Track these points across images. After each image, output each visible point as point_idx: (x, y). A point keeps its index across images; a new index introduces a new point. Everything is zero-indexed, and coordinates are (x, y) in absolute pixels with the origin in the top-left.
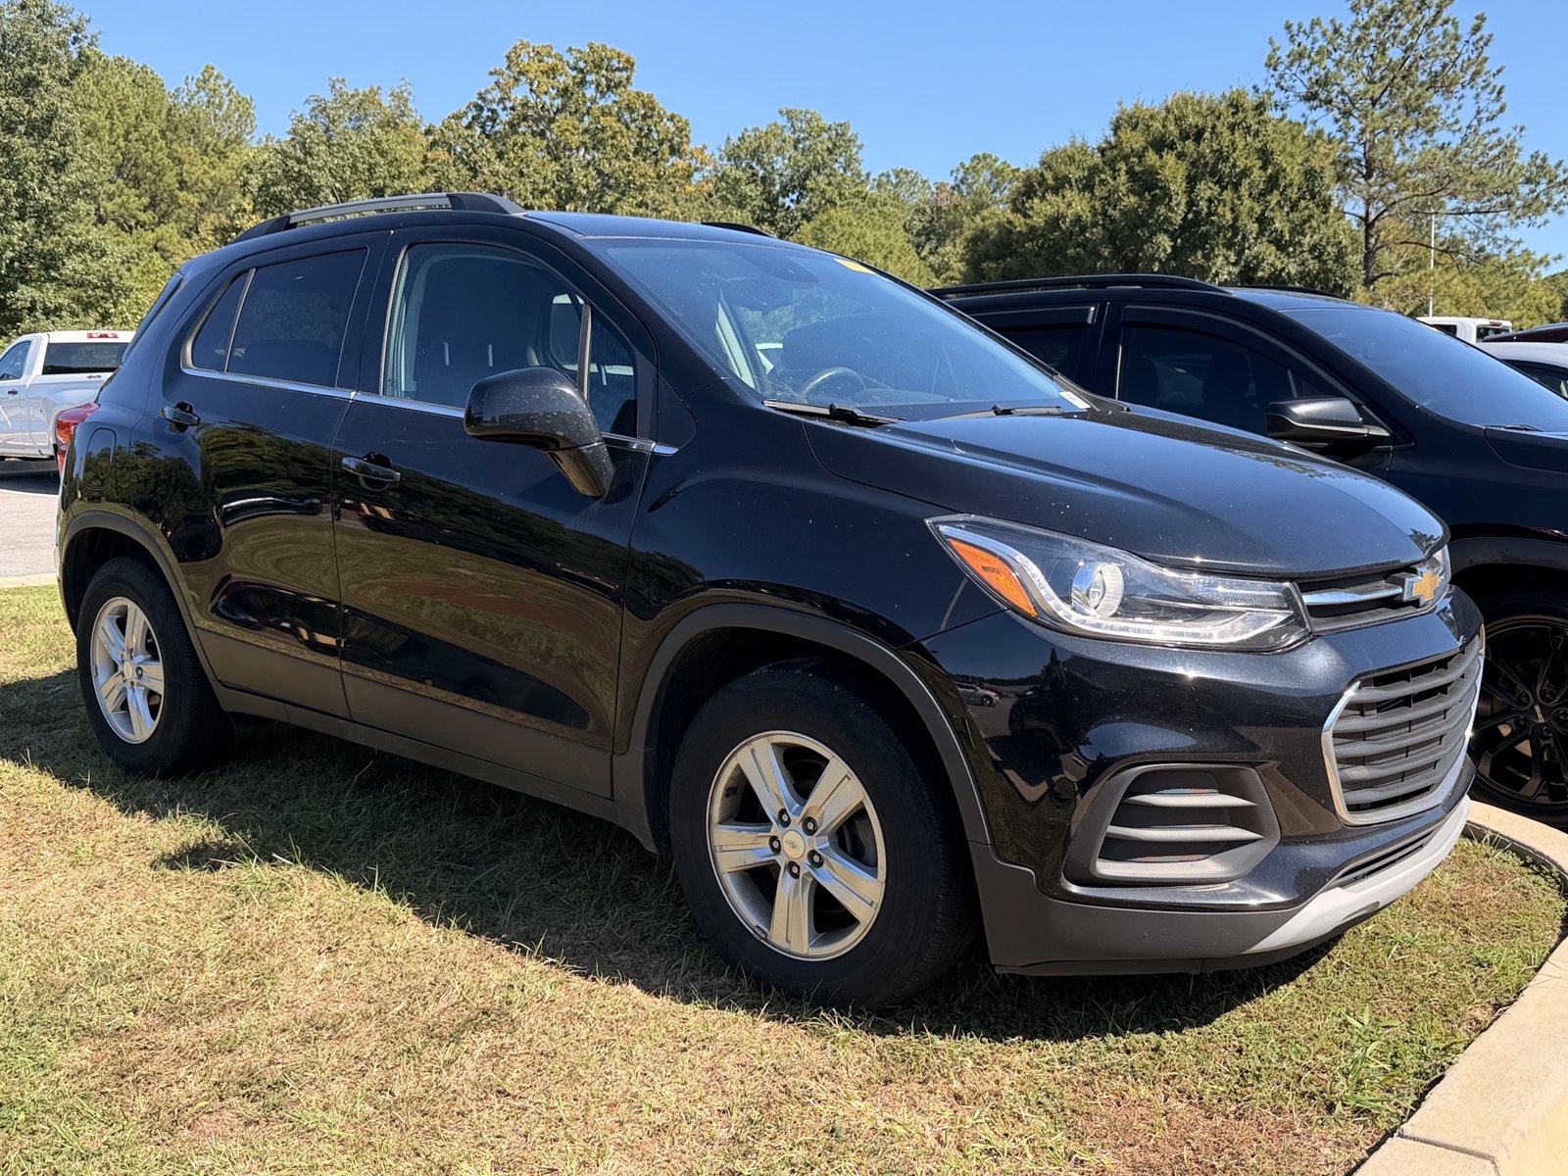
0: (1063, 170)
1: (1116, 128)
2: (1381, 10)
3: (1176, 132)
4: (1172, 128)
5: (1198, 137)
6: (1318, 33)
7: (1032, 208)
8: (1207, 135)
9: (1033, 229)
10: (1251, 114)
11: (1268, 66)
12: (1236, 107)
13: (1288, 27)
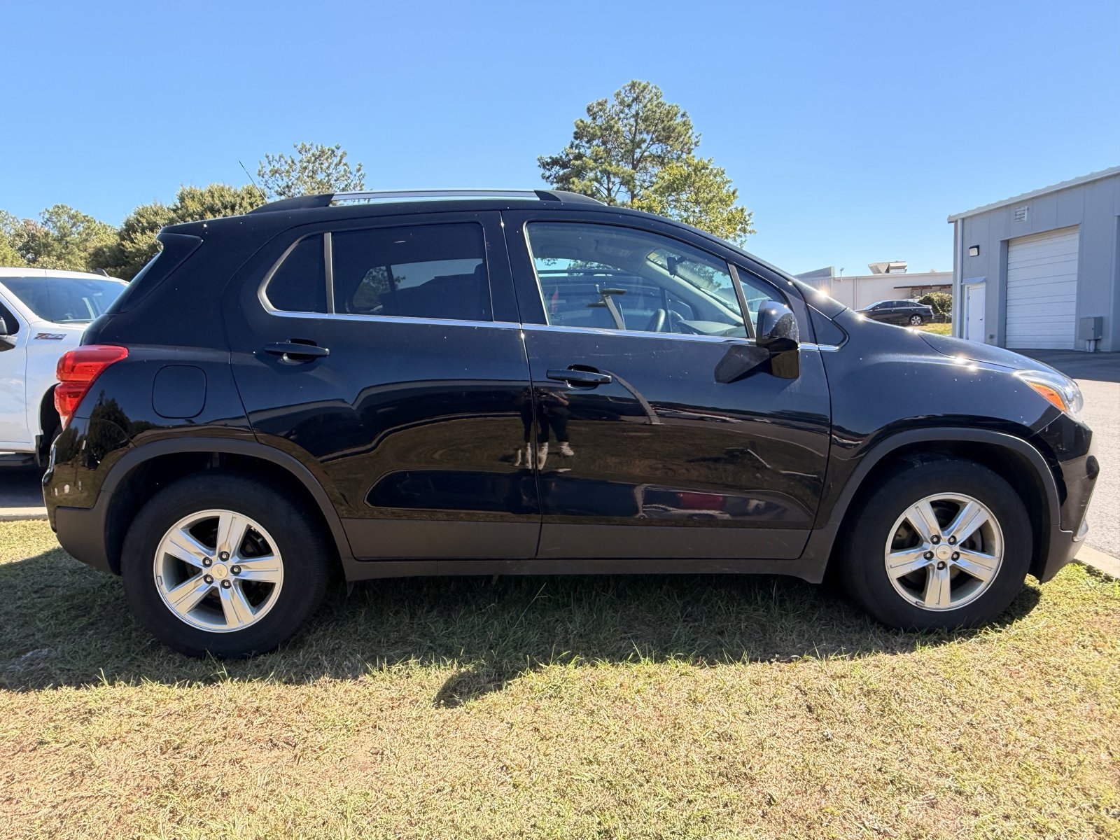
0: (153, 219)
1: (182, 199)
2: (313, 155)
3: (220, 204)
4: (217, 202)
5: (233, 208)
6: (283, 161)
7: (136, 238)
8: (237, 207)
9: (138, 250)
10: (259, 198)
11: (259, 175)
12: (250, 194)
13: (267, 157)
